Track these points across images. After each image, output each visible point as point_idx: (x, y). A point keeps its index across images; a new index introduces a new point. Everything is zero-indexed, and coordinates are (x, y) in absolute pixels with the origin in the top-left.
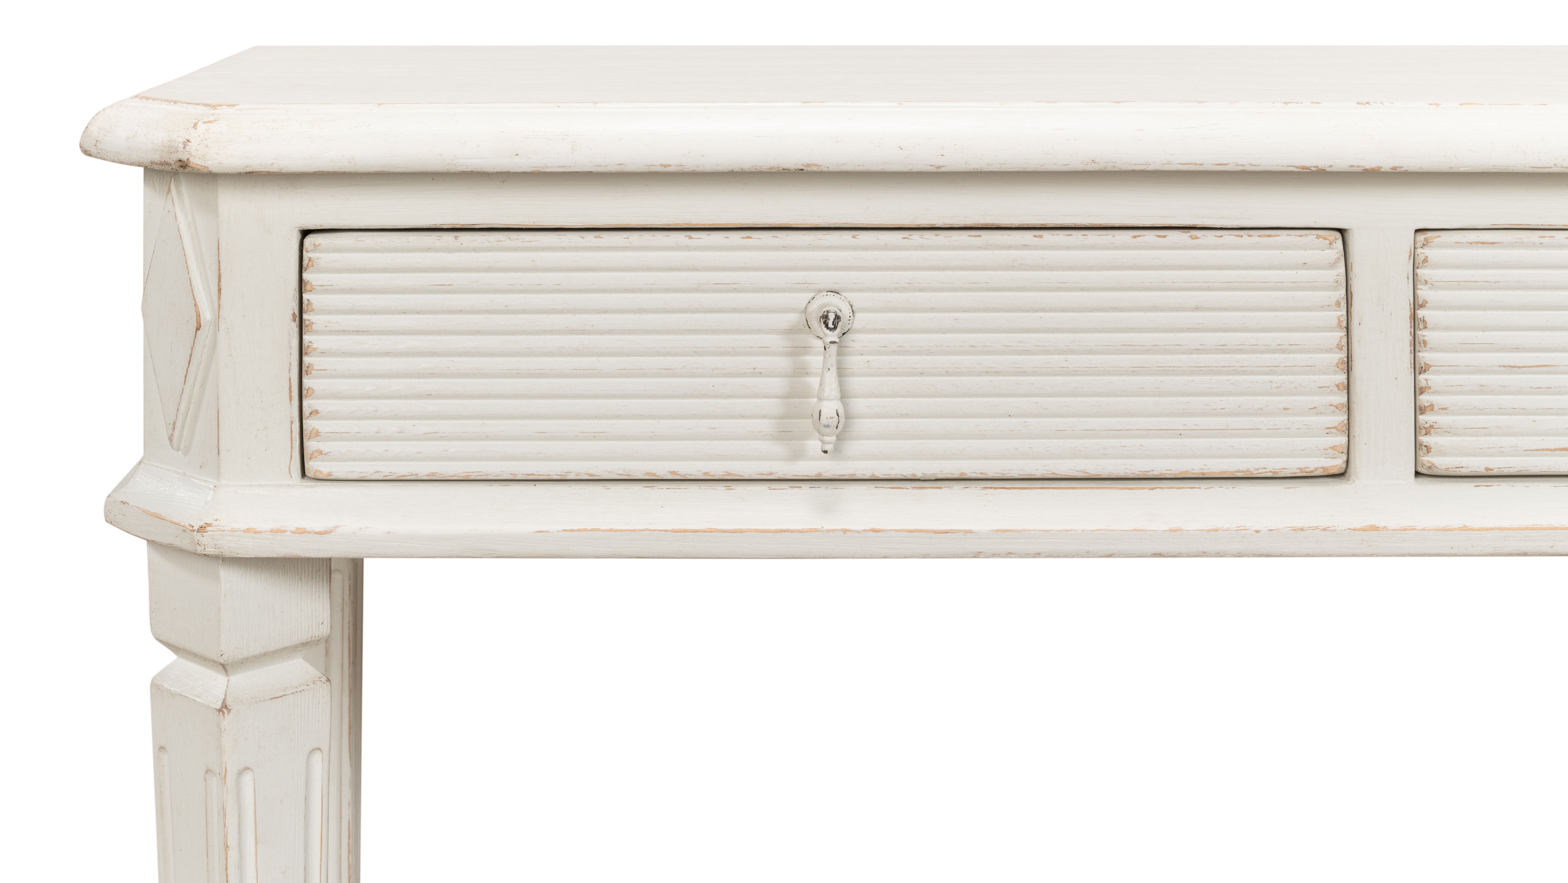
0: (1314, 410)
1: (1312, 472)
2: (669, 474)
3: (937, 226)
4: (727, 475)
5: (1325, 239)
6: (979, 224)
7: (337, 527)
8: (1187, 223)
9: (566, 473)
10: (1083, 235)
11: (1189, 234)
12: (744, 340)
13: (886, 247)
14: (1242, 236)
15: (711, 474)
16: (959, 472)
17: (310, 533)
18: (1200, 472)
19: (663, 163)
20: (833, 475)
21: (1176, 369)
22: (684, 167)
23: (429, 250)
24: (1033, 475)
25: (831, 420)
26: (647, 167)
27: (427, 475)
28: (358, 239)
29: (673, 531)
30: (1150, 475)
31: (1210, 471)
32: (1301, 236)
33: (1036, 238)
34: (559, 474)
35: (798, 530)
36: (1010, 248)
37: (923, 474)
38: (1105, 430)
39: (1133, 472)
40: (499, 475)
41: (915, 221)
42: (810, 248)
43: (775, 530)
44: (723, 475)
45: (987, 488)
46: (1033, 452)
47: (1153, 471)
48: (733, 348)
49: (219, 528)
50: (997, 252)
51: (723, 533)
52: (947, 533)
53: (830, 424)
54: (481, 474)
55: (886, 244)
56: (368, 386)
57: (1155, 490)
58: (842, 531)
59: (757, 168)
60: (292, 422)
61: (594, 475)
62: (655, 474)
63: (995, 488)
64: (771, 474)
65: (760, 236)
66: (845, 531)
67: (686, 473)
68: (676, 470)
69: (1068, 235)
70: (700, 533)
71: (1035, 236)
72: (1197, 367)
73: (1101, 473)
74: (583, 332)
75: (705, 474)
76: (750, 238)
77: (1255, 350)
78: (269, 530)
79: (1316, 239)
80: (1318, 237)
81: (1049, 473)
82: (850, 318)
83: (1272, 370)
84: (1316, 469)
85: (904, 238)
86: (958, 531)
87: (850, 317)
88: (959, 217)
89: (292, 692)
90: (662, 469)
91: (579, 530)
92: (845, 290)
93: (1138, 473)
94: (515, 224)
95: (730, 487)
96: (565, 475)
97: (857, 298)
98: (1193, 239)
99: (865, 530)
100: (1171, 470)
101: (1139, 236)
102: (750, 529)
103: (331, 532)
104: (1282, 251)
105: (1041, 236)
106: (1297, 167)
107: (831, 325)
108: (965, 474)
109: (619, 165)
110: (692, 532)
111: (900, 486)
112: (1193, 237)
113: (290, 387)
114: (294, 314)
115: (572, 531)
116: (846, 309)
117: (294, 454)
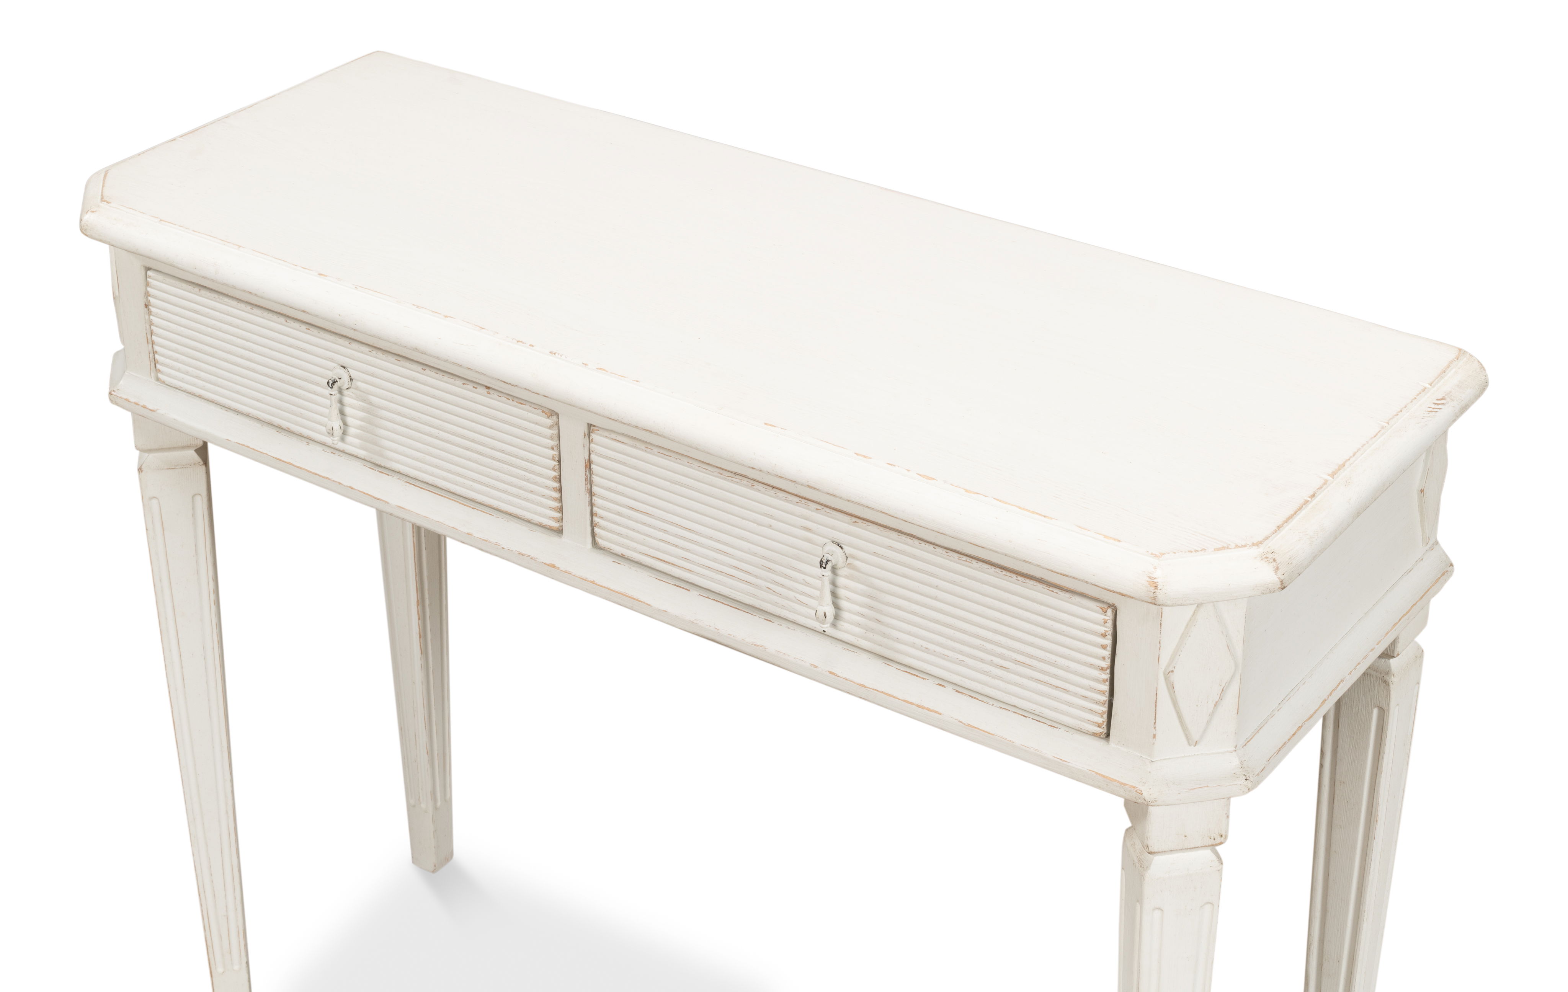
0: (544, 496)
1: (544, 525)
2: (287, 428)
5: (546, 414)
7: (158, 409)
12: (310, 377)
13: (362, 353)
14: (510, 400)
15: (303, 434)
17: (148, 407)
18: (498, 507)
21: (484, 455)
27: (200, 395)
29: (276, 458)
30: (477, 500)
31: (502, 508)
32: (535, 409)
35: (322, 476)
37: (386, 465)
39: (470, 497)
42: (332, 342)
43: (314, 473)
49: (116, 394)
51: (294, 467)
54: (218, 401)
60: (150, 353)
62: (282, 426)
65: (313, 330)
66: (340, 483)
67: (294, 430)
68: (290, 428)
70: (285, 463)
71: (423, 369)
72: (491, 456)
73: (456, 492)
76: (309, 329)
79: (542, 413)
80: (543, 411)
82: (349, 382)
83: (526, 470)
84: (548, 525)
85: (370, 351)
86: (383, 501)
89: (179, 467)
90: (285, 424)
91: (242, 445)
92: (347, 368)
93: (472, 498)
97: (354, 374)
99: (347, 487)
100: (485, 502)
101: (466, 384)
102: (304, 469)
105: (425, 370)
107: (330, 386)
112: (489, 393)
113: (147, 337)
114: (146, 305)
115: (239, 444)
116: (346, 378)
117: (152, 368)
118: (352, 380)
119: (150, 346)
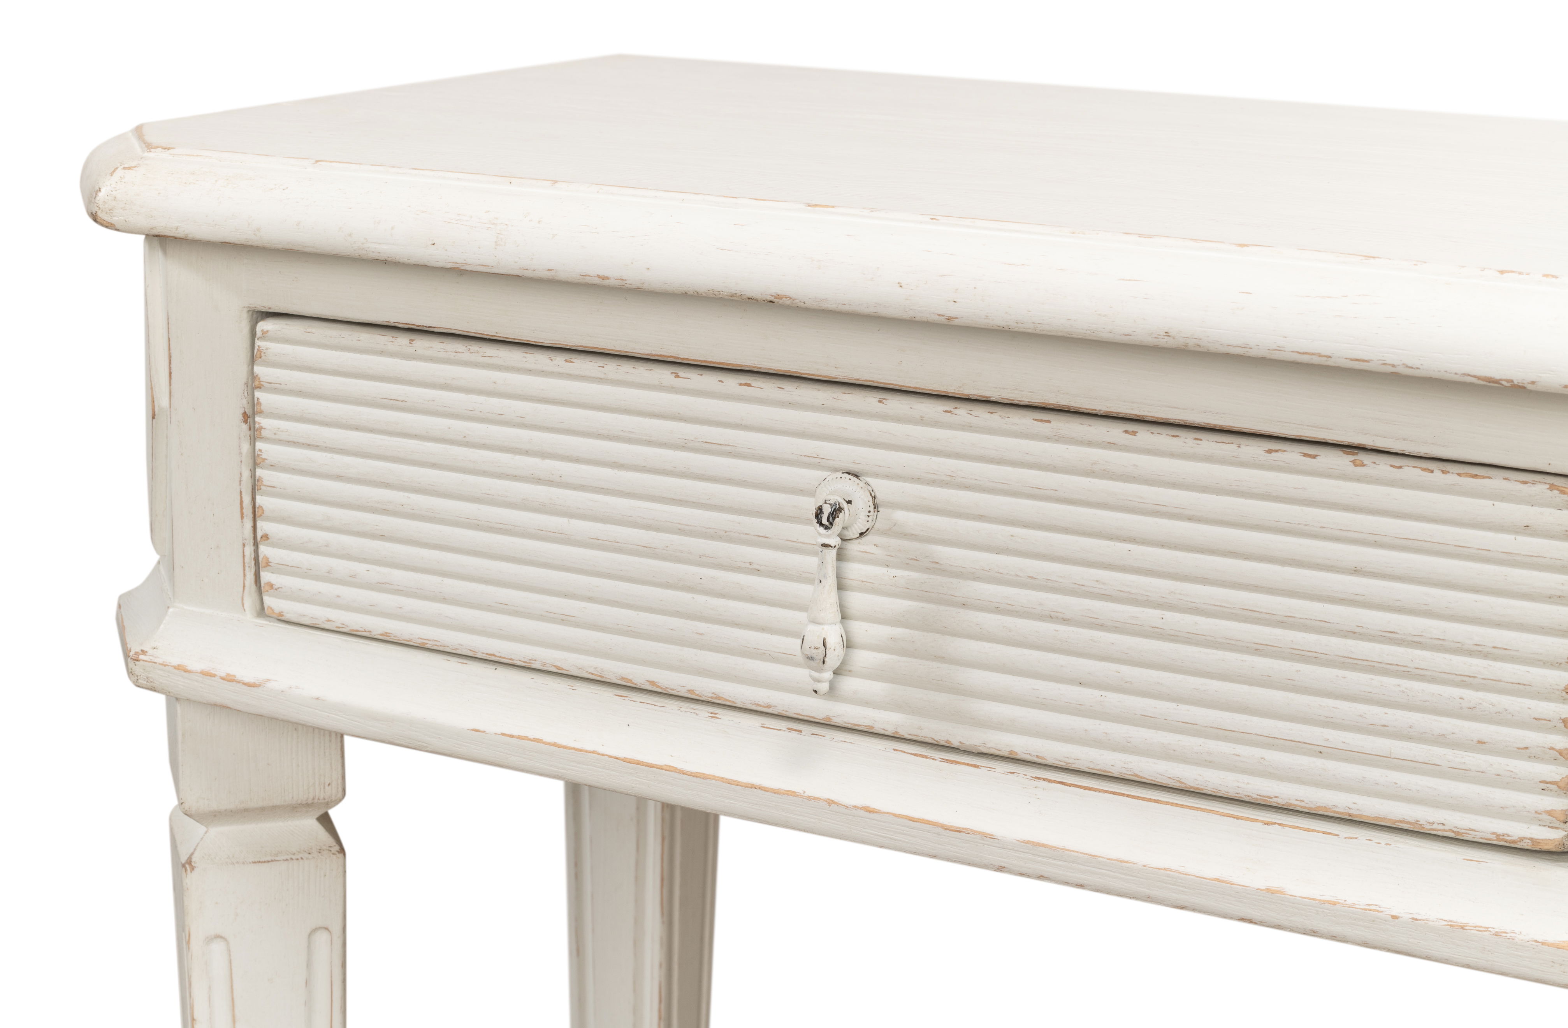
0: (1524, 752)
1: (1514, 842)
2: (648, 683)
3: (993, 399)
4: (716, 698)
5: (1562, 492)
6: (1049, 404)
7: (266, 681)
8: (1349, 441)
9: (530, 660)
10: (1196, 439)
11: (1352, 458)
12: (739, 523)
13: (921, 421)
14: (1432, 471)
15: (697, 692)
16: (1008, 749)
17: (239, 682)
18: (1346, 811)
19: (601, 274)
20: (845, 723)
21: (1319, 655)
22: (625, 282)
23: (382, 353)
24: (1107, 772)
25: (815, 651)
26: (582, 277)
27: (382, 635)
28: (308, 330)
30: (1273, 801)
31: (1361, 813)
32: (1525, 483)
33: (1127, 434)
34: (523, 660)
35: (772, 789)
36: (1090, 444)
37: (960, 742)
38: (1211, 727)
39: (1249, 794)
40: (458, 649)
41: (961, 389)
42: (823, 409)
43: (746, 784)
44: (711, 697)
45: (1039, 778)
46: (1109, 740)
47: (1276, 797)
48: (726, 532)
49: (151, 658)
50: (1073, 448)
51: (683, 775)
52: (960, 832)
53: (814, 656)
54: (439, 644)
55: (921, 417)
56: (317, 511)
57: (1271, 826)
58: (826, 801)
59: (715, 293)
60: (244, 545)
61: (562, 669)
62: (631, 681)
63: (1050, 781)
64: (769, 707)
65: (760, 384)
66: (830, 802)
67: (668, 686)
68: (655, 680)
69: (1174, 436)
70: (655, 769)
71: (1126, 432)
72: (1351, 658)
73: (1202, 787)
74: (550, 483)
75: (690, 691)
76: (748, 385)
77: (1440, 646)
78: (199, 671)
79: (1549, 491)
80: (1552, 487)
81: (1130, 773)
82: (869, 514)
83: (1465, 681)
84: (1521, 839)
85: (946, 411)
86: (975, 833)
87: (869, 512)
88: (1022, 391)
89: (285, 858)
90: (640, 675)
92: (867, 474)
93: (1255, 796)
94: (476, 332)
95: (716, 714)
96: (529, 663)
97: (884, 488)
98: (1356, 466)
99: (855, 807)
100: (1303, 801)
101: (1277, 451)
102: (716, 777)
103: (260, 686)
104: (1495, 503)
105: (1134, 433)
106: (1479, 378)
107: (824, 521)
108: (1016, 753)
109: (549, 270)
110: (646, 766)
111: (926, 754)
112: (1358, 462)
113: (242, 502)
114: (245, 414)
115: (511, 736)
116: (862, 502)
117: (247, 583)
118: (876, 506)
119: (249, 524)
